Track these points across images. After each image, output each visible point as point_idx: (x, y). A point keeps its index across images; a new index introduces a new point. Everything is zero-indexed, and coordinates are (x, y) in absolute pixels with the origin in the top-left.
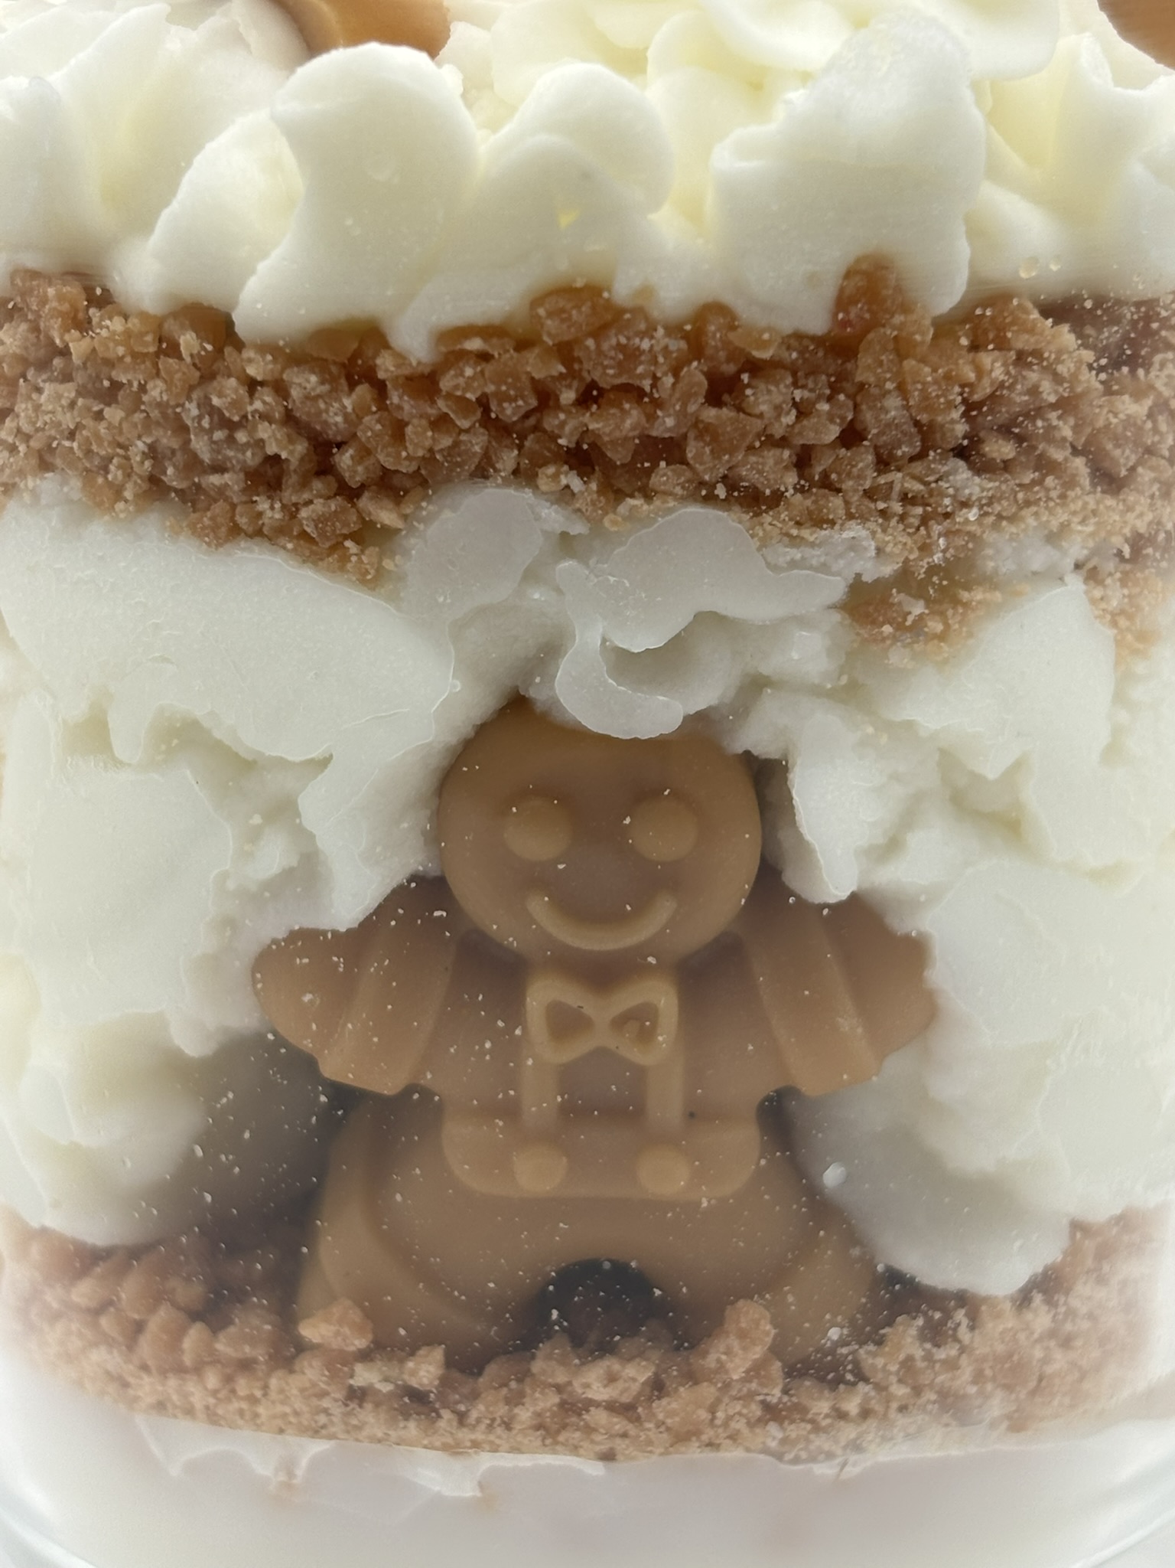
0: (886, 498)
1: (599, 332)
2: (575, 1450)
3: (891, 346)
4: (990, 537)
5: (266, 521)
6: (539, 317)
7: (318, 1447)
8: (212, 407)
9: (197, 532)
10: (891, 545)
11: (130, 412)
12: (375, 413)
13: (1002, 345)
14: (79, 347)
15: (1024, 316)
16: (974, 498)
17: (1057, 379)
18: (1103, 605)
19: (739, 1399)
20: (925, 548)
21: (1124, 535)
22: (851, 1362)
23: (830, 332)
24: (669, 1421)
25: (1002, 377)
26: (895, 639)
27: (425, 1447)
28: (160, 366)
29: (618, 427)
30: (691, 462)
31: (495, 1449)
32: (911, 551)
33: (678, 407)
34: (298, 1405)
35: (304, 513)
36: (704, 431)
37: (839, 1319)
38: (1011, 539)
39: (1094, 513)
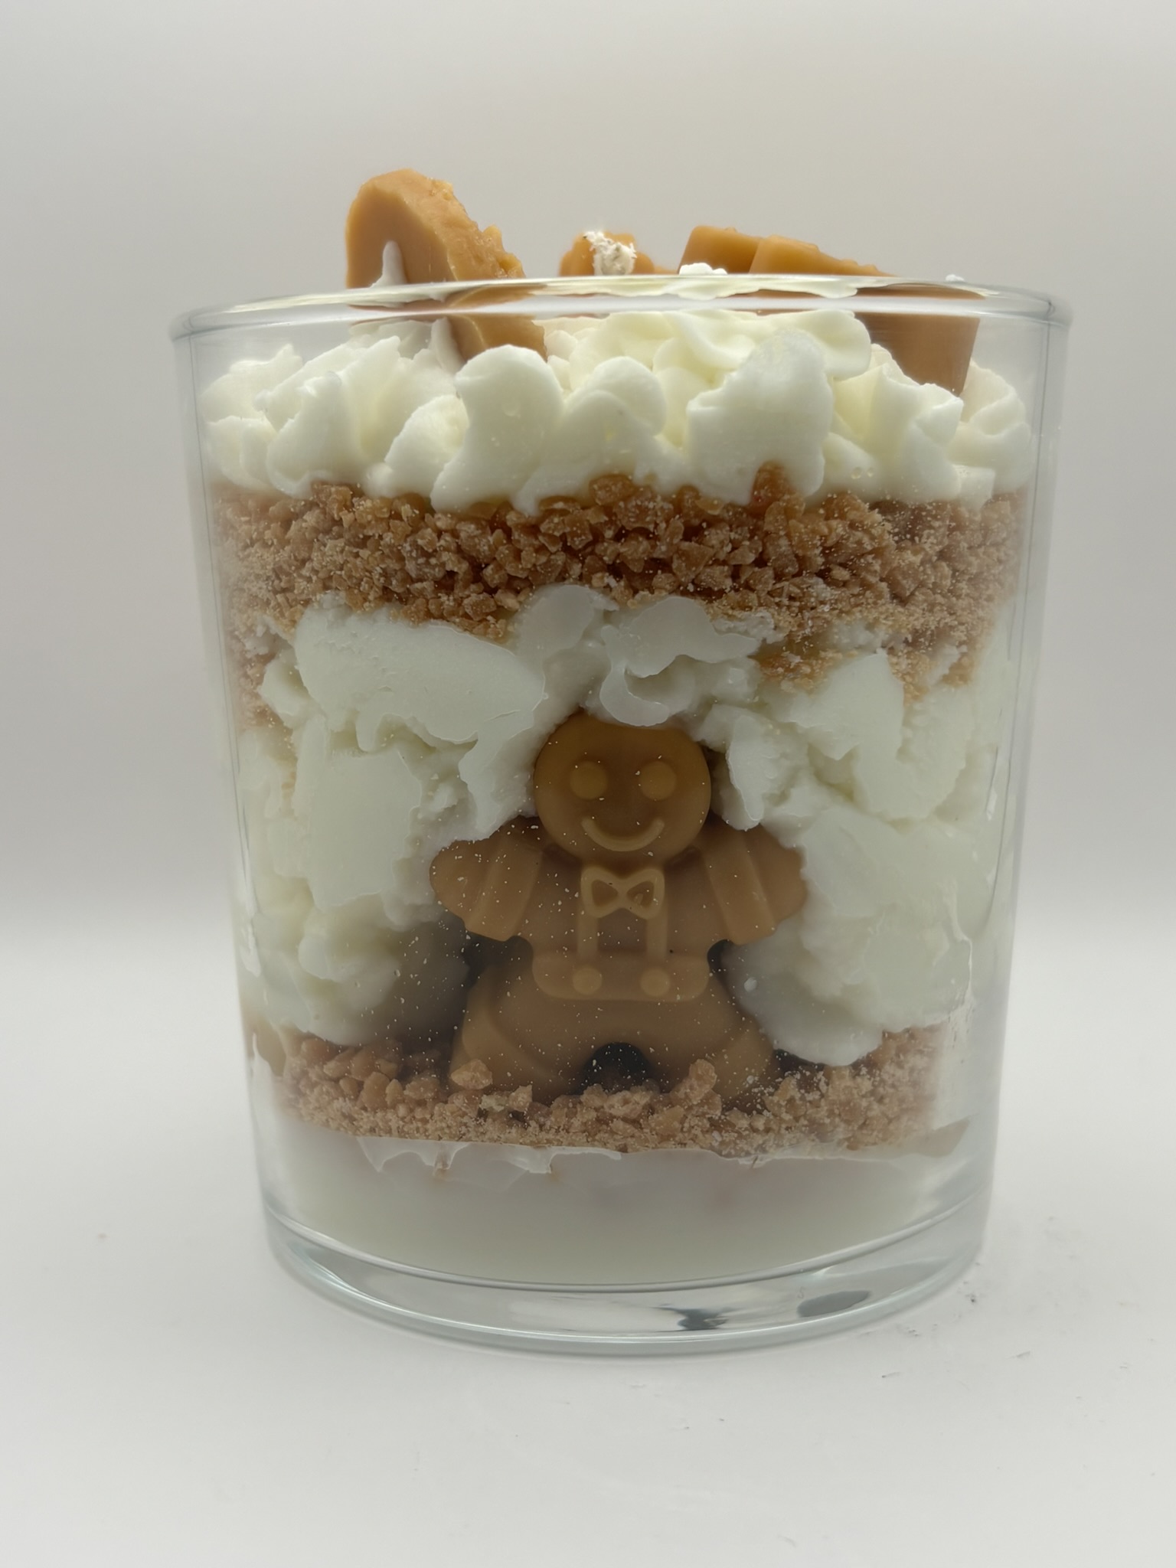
0: (780, 596)
1: (626, 499)
2: (605, 1145)
3: (783, 512)
4: (836, 622)
5: (445, 606)
6: (594, 490)
7: (462, 1145)
8: (417, 545)
9: (408, 616)
10: (782, 622)
11: (373, 552)
12: (505, 544)
13: (842, 516)
14: (347, 518)
15: (854, 502)
16: (827, 599)
17: (873, 538)
18: (897, 667)
19: (697, 1116)
20: (801, 626)
21: (908, 629)
22: (760, 1098)
23: (749, 504)
24: (657, 1128)
25: (842, 533)
26: (784, 676)
27: (521, 1144)
28: (390, 524)
29: (636, 551)
30: (675, 571)
31: (560, 1143)
32: (793, 627)
33: (668, 540)
34: (450, 1122)
35: (466, 601)
36: (683, 554)
37: (753, 1071)
38: (847, 624)
39: (892, 614)
